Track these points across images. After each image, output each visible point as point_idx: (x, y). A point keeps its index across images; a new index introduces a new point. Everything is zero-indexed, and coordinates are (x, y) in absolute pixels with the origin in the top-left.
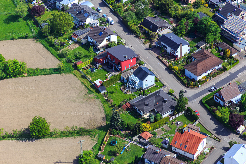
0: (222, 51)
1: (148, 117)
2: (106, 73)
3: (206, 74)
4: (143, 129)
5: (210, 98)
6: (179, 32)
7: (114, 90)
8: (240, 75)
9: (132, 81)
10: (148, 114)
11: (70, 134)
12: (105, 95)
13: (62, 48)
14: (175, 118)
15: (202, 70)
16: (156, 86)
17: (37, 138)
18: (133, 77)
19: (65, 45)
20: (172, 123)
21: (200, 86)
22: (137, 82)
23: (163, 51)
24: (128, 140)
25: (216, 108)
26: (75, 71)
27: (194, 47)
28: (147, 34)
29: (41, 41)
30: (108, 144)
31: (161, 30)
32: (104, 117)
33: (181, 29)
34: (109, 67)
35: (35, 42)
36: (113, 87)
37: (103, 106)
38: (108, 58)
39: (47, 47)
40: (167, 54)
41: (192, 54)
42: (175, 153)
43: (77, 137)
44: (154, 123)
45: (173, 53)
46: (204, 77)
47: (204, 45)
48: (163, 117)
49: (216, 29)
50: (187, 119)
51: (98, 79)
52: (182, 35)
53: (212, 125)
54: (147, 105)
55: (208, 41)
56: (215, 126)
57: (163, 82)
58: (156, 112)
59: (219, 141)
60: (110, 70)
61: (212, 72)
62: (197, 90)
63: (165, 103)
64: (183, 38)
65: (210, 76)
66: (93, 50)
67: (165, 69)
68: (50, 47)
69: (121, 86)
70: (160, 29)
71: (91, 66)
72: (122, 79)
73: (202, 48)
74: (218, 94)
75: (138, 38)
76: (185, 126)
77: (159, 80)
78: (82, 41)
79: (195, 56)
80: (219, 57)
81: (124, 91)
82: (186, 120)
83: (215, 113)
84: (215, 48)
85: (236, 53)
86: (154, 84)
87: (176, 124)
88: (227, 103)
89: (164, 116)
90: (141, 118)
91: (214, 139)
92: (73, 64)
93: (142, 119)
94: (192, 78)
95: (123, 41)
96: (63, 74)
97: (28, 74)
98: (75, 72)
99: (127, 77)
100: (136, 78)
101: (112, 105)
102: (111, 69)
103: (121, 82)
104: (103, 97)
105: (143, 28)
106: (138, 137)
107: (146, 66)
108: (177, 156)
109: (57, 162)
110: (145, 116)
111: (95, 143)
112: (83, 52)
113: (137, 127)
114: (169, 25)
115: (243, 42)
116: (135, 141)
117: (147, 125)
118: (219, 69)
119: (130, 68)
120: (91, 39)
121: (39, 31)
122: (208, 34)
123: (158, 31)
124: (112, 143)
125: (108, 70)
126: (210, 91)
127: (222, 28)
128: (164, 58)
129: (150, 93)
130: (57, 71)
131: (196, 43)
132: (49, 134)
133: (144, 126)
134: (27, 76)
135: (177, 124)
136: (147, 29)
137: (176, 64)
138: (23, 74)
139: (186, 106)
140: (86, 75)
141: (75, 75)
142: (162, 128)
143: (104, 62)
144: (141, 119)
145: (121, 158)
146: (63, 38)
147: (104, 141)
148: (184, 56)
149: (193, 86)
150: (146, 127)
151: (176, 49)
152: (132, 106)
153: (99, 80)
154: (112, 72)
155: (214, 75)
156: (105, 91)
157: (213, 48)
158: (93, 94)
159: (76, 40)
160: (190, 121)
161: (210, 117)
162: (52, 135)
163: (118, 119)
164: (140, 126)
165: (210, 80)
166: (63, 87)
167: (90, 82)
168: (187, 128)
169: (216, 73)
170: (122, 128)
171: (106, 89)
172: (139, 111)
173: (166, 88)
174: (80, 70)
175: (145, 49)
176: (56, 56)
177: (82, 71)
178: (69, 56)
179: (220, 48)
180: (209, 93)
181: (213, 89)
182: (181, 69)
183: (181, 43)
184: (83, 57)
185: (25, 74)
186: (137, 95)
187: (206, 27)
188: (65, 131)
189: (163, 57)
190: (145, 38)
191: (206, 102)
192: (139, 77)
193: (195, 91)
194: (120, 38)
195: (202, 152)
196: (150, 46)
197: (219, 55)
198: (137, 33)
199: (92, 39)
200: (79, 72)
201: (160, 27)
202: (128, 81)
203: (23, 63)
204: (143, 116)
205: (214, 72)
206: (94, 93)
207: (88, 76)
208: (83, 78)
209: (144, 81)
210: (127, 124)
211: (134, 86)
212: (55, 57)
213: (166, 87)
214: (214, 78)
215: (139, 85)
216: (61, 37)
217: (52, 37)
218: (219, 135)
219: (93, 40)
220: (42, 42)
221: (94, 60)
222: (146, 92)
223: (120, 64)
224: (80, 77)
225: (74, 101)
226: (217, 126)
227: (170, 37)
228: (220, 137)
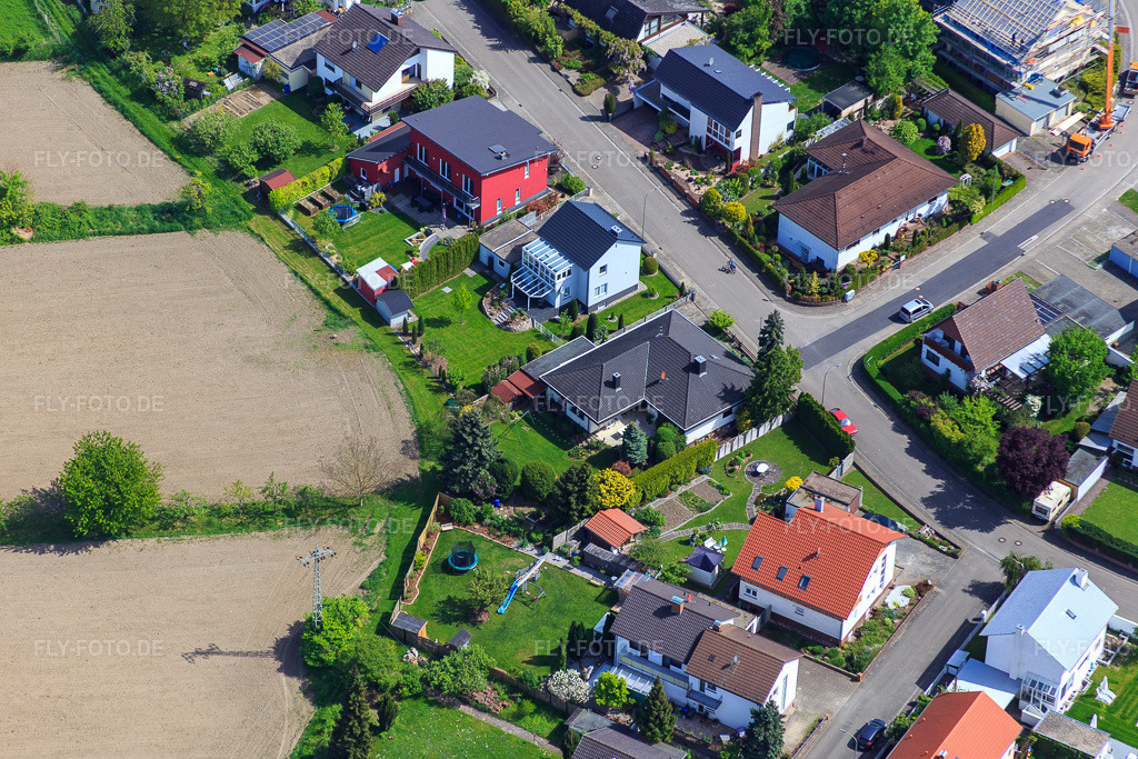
0: (945, 130)
1: (620, 442)
2: (409, 229)
3: (879, 239)
4: (601, 495)
5: (900, 352)
6: (744, 42)
7: (449, 313)
8: (1031, 244)
9: (536, 271)
10: (620, 427)
11: (253, 516)
12: (409, 335)
13: (193, 110)
14: (741, 445)
15: (858, 220)
16: (644, 295)
17: (100, 536)
18: (539, 250)
19: (205, 93)
20: (731, 471)
21: (850, 293)
22: (559, 276)
23: (671, 130)
24: (530, 550)
25: (934, 400)
26: (260, 217)
27: (815, 110)
28: (590, 45)
29: (89, 72)
30: (433, 565)
31: (659, 31)
32: (412, 438)
33: (750, 26)
34: (420, 199)
35: (63, 79)
36: (442, 296)
37: (401, 387)
38: (416, 158)
39: (122, 101)
40: (688, 143)
41: (808, 143)
42: (754, 610)
43: (286, 531)
44: (645, 468)
45: (721, 138)
46: (869, 255)
47: (860, 104)
48: (688, 442)
49: (917, 27)
50: (797, 452)
51: (372, 258)
52: (757, 54)
53: (915, 481)
54: (613, 384)
55: (878, 82)
56: (933, 485)
57: (677, 273)
58: (652, 416)
59: (955, 556)
60: (426, 214)
61: (906, 230)
62: (836, 315)
63: (698, 373)
64: (763, 70)
65: (894, 250)
66: (343, 121)
67: (685, 213)
68: (135, 103)
69: (481, 291)
70: (654, 23)
71: (335, 194)
72: (484, 259)
73: (850, 116)
74: (940, 333)
75: (547, 67)
76: (795, 482)
77: (660, 269)
78: (286, 76)
79: (825, 155)
80: (931, 160)
81: (499, 317)
82: (792, 453)
83: (930, 422)
84: (913, 118)
85: (1009, 140)
86: (636, 286)
87: (748, 473)
88: (983, 375)
89: (691, 437)
90: (585, 444)
91: (931, 546)
92: (247, 185)
93: (589, 447)
94: (812, 256)
95: (480, 79)
96: (205, 232)
97: (39, 230)
98: (259, 221)
99: (510, 250)
100: (554, 254)
101: (443, 384)
102: (430, 210)
103: (481, 274)
104: (397, 343)
105: (570, 17)
106: (576, 536)
107: (593, 198)
108: (762, 622)
109: (198, 653)
110: (601, 436)
111: (371, 562)
112: (294, 128)
113: (570, 487)
114: (694, 8)
115: (1037, 90)
116: (560, 553)
117: (614, 477)
118: (936, 218)
119: (519, 206)
120: (333, 70)
121: (76, 26)
122: (880, 51)
123: (642, 35)
124: (457, 563)
125: (413, 213)
126: (897, 318)
127: (942, 21)
128: (674, 160)
129: (620, 326)
130: (176, 217)
131: (820, 92)
132: (153, 519)
133: (603, 481)
134: (32, 240)
135: (756, 474)
136: (591, 25)
137: (736, 193)
138: (14, 231)
139: (793, 388)
140: (313, 237)
141: (263, 239)
142: (685, 493)
143: (397, 179)
144: (587, 448)
145: (502, 633)
146: (194, 61)
147: (419, 551)
148: (770, 151)
149: (820, 293)
150: (611, 486)
151: (733, 123)
152: (540, 386)
153: (380, 263)
154: (437, 223)
155: (913, 242)
156: (409, 316)
157: (901, 117)
158: (352, 328)
159: (258, 70)
160: (813, 458)
161: (903, 441)
162: (168, 522)
163: (479, 451)
164: (587, 485)
165: (898, 267)
166: (206, 293)
167: (336, 271)
168: (803, 491)
169: (923, 233)
170: (498, 491)
171: (411, 307)
172: (574, 410)
173: (691, 306)
174: (284, 217)
175: (583, 119)
176: (167, 146)
177: (295, 218)
178: (227, 147)
179: (933, 117)
180: (896, 328)
181: (911, 311)
182: (760, 214)
183: (758, 95)
184: (297, 151)
185: (20, 231)
186: (559, 336)
187: (869, 15)
188: (231, 502)
189: (672, 155)
190: (580, 64)
191: (883, 371)
192: (566, 252)
193: (829, 316)
194: (464, 66)
195: (878, 606)
196: (607, 104)
197: (931, 151)
198: (543, 43)
199: (336, 67)
200: (279, 222)
201: (653, 17)
202: (513, 268)
203: (15, 177)
204: (594, 433)
205: (915, 232)
206: (354, 323)
207: (326, 245)
208: (299, 251)
209: (594, 270)
210: (523, 475)
211: (542, 292)
212: (162, 150)
213: (692, 299)
214: (915, 258)
215: (567, 290)
216: (184, 54)
217: (143, 56)
218: (951, 527)
219: (338, 73)
220: (94, 77)
221: (350, 166)
222: (602, 325)
223: (476, 190)
224: (285, 248)
225: (264, 363)
226: (939, 486)
227: (706, 65)
228: (958, 534)
